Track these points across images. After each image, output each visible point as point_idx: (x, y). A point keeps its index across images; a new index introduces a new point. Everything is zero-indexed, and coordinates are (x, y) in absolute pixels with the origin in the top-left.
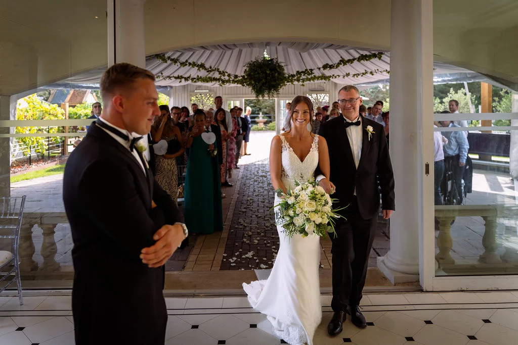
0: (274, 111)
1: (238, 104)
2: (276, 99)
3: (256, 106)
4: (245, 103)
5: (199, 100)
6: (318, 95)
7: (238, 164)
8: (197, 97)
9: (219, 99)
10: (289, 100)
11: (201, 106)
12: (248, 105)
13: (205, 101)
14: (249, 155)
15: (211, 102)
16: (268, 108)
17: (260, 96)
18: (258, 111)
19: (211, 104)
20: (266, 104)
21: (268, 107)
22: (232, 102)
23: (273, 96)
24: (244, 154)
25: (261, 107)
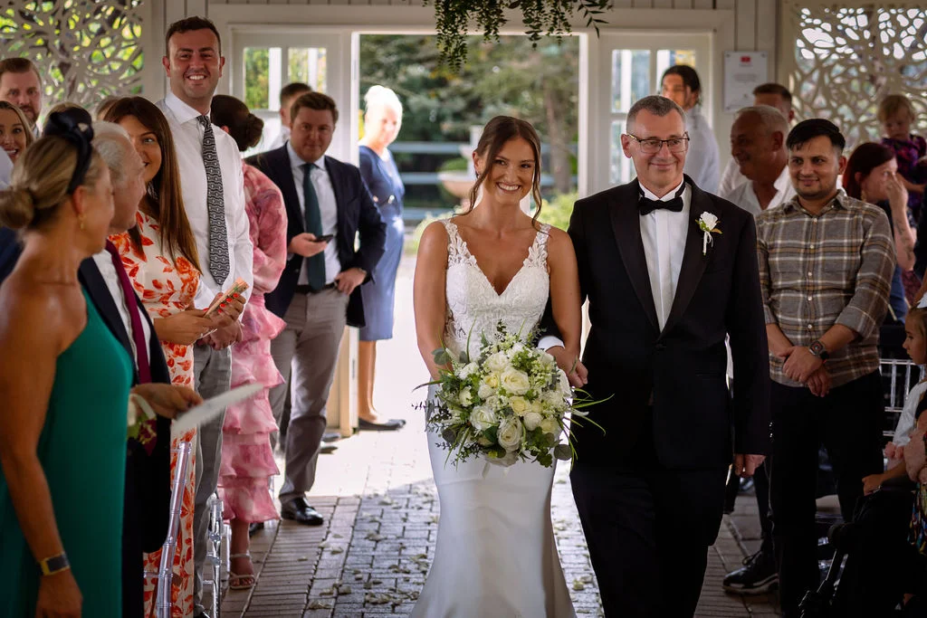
0: (572, 123)
1: (313, 69)
2: (584, 38)
3: (442, 83)
4: (366, 56)
5: (39, 33)
6: (884, 17)
7: (310, 495)
8: (30, 19)
9: (194, 39)
10: (672, 47)
11: (56, 76)
12: (389, 75)
13: (87, 42)
14: (393, 427)
15: (125, 55)
16: (526, 96)
17: (472, 16)
18: (457, 116)
19: (126, 65)
20: (516, 66)
21: (532, 87)
22: (275, 55)
23: (560, 21)
24: (354, 422)
25: (481, 87)
